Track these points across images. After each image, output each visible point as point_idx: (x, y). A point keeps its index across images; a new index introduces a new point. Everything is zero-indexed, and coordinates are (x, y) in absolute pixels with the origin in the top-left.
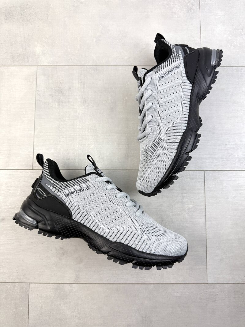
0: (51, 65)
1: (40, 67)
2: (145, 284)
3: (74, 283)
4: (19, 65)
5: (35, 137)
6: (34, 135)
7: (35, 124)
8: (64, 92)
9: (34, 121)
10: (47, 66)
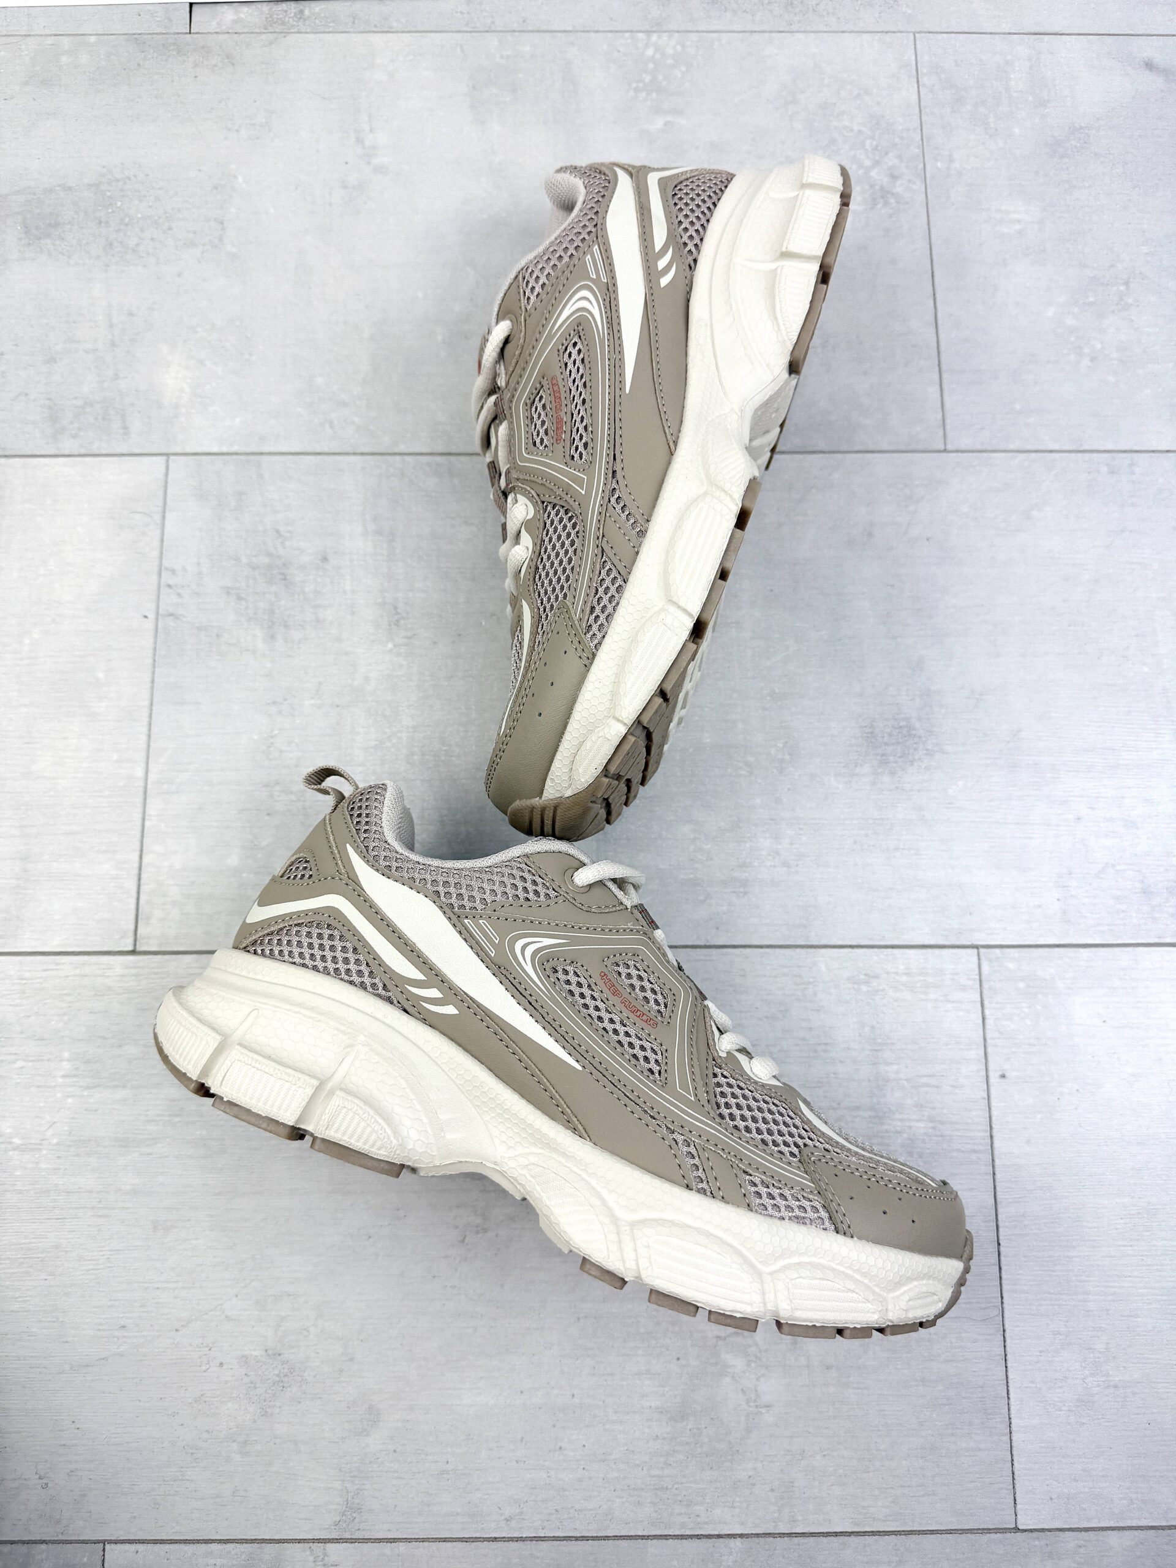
0: (235, 449)
1: (183, 459)
3: (336, 1535)
4: (83, 451)
6: (146, 784)
7: (150, 730)
8: (298, 579)
9: (147, 715)
10: (214, 457)
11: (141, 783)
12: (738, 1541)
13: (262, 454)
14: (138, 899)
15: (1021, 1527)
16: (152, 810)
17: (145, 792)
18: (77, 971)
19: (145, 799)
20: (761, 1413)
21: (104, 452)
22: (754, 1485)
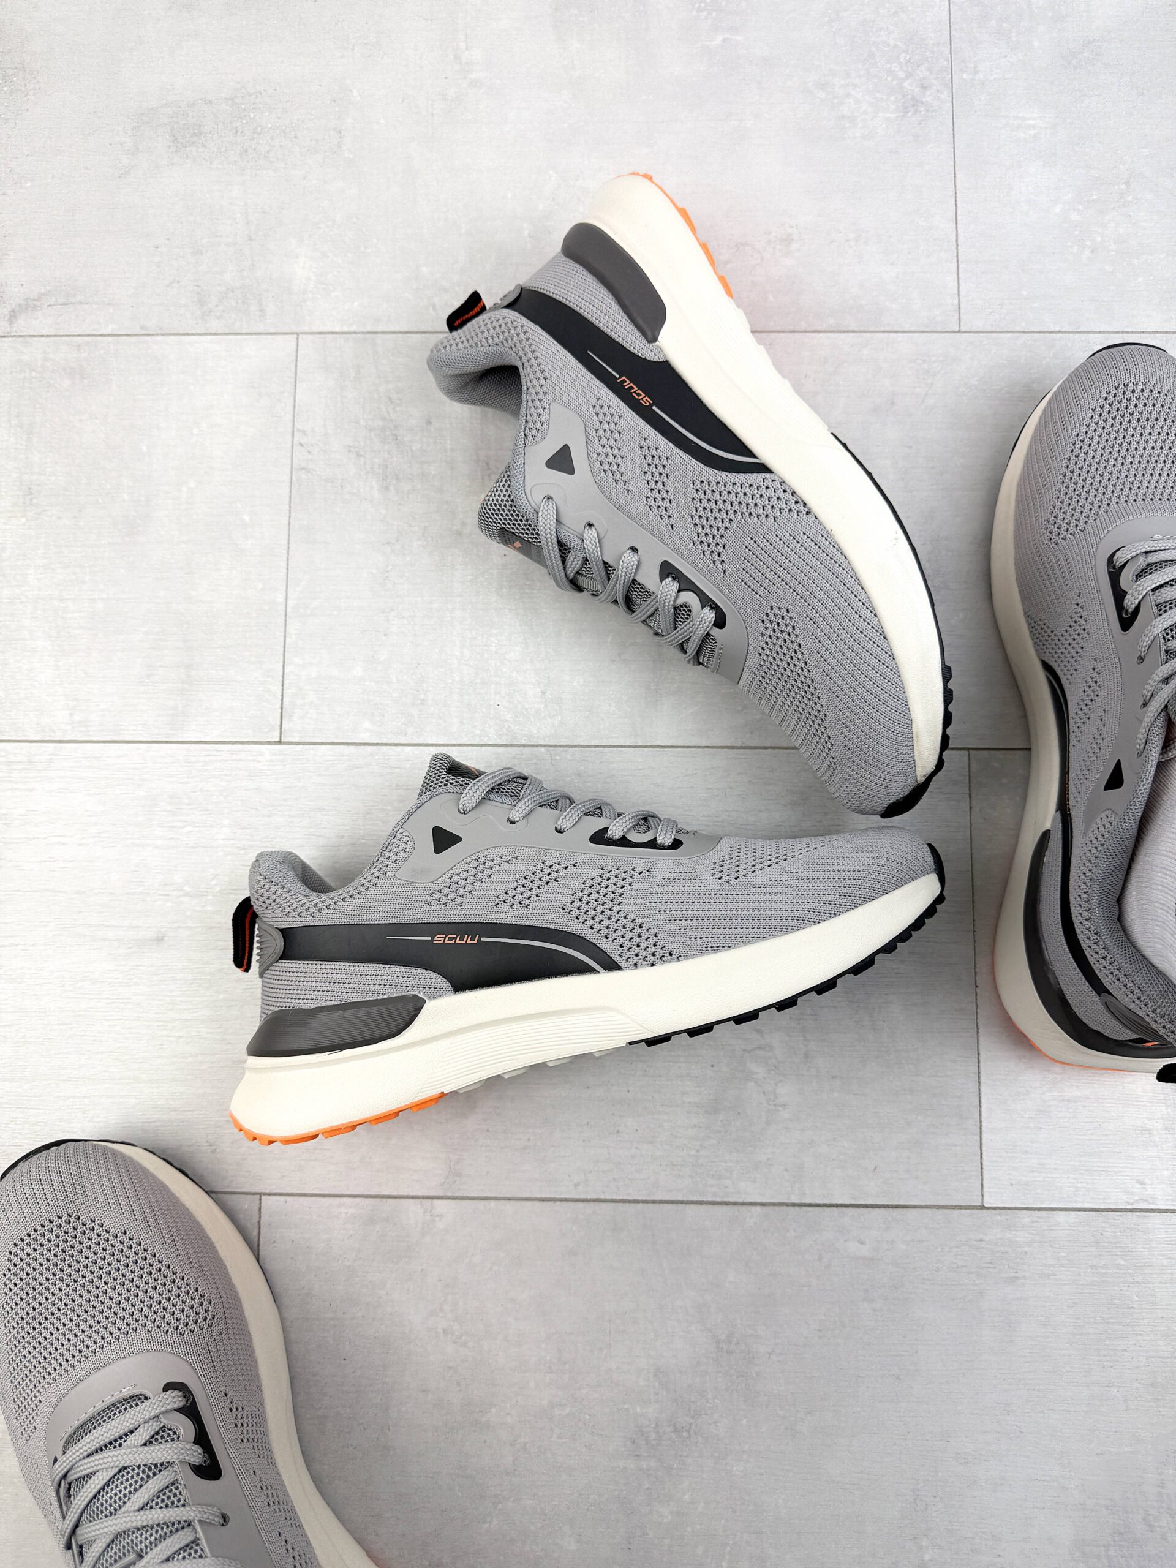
0: (354, 328)
1: (311, 336)
2: (727, 1204)
3: (441, 1194)
4: (227, 331)
5: (288, 614)
6: (286, 608)
7: (288, 565)
8: (406, 439)
9: (285, 552)
10: (335, 336)
11: (282, 608)
12: (759, 1209)
13: (376, 333)
14: (282, 700)
15: (986, 1205)
16: (290, 630)
17: (286, 615)
18: (234, 757)
19: (286, 620)
20: (779, 1111)
21: (244, 331)
22: (771, 1165)
